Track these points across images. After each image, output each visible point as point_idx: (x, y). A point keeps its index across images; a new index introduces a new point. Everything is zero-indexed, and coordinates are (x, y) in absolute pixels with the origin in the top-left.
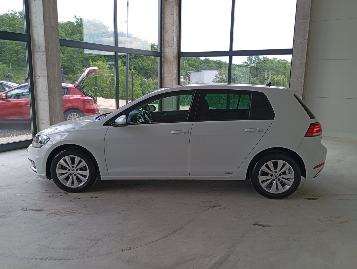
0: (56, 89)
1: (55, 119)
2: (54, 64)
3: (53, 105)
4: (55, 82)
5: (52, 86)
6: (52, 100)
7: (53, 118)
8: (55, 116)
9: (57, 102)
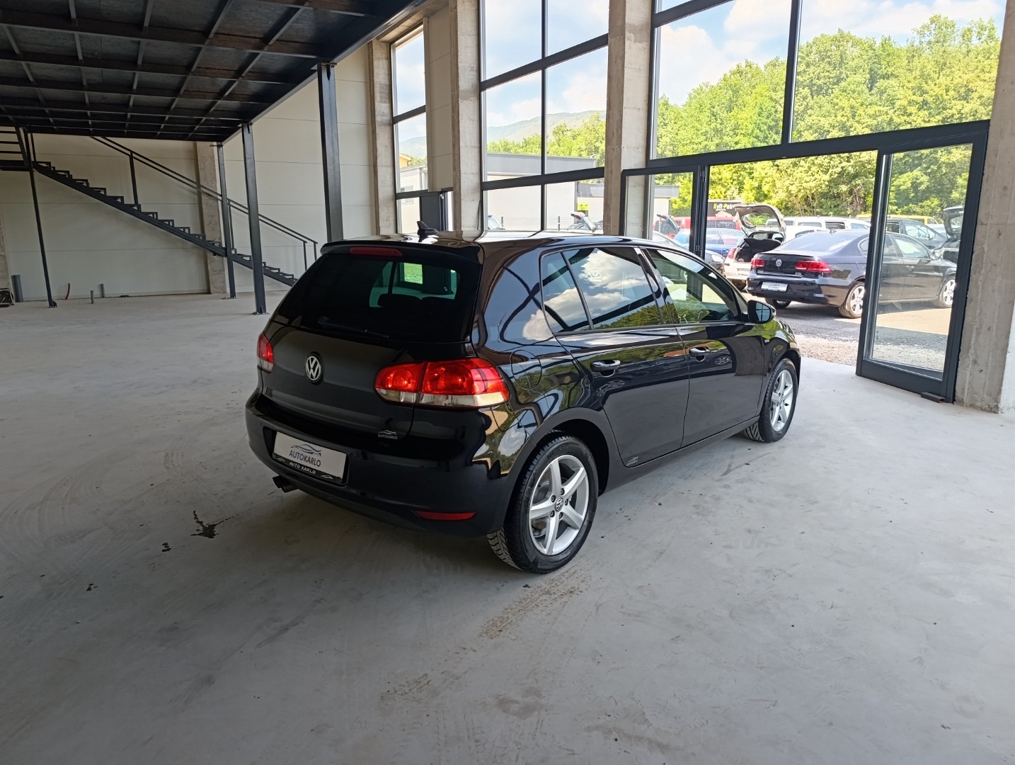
0: (1000, 255)
1: (978, 334)
2: (1005, 188)
3: (979, 297)
4: (1001, 237)
5: (986, 249)
6: (980, 283)
7: (974, 330)
8: (981, 328)
9: (993, 291)
